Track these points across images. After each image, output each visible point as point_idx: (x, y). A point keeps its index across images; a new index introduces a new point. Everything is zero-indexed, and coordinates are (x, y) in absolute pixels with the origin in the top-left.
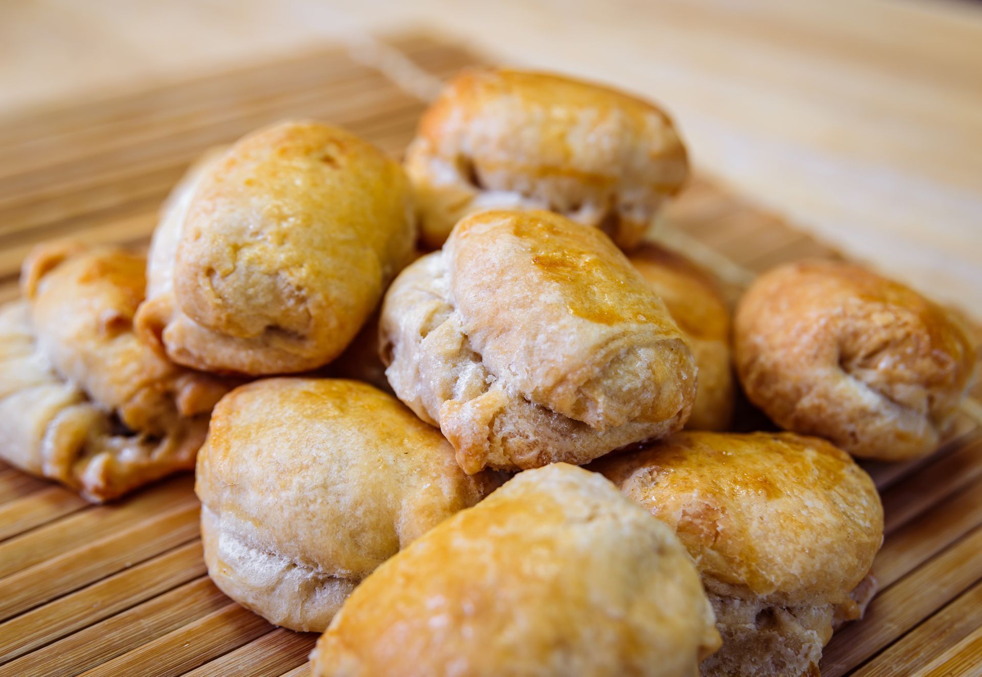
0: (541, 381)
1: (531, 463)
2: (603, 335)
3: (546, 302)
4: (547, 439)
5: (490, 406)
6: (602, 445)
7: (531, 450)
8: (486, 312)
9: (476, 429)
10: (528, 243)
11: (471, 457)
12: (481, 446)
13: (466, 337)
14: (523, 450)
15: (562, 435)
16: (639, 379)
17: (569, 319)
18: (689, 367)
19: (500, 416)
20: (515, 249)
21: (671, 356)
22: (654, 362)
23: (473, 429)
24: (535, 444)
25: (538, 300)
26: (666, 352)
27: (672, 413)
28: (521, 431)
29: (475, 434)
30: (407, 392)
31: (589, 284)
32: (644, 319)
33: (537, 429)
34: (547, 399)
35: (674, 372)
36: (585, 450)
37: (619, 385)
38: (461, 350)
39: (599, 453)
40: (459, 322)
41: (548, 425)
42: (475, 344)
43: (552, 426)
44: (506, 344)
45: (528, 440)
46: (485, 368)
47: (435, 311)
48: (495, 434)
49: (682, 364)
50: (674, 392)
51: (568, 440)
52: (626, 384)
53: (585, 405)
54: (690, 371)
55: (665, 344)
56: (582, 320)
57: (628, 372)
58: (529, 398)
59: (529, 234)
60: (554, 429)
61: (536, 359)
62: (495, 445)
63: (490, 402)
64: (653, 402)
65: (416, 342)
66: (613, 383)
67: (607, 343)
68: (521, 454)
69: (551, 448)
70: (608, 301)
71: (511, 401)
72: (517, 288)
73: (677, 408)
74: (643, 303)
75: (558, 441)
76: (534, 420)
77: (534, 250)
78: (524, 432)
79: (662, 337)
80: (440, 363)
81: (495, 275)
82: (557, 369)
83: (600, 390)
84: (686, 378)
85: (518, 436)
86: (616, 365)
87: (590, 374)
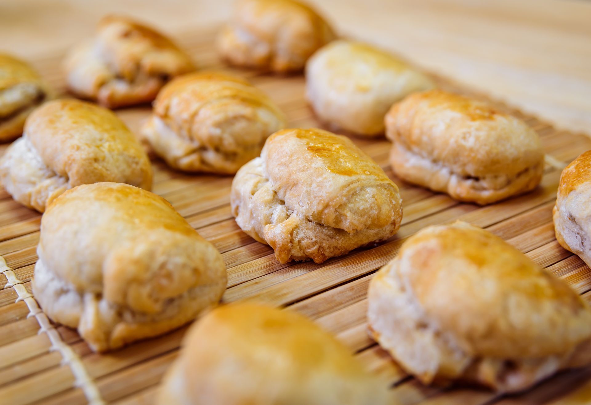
0: (316, 208)
1: (314, 253)
2: (346, 180)
3: (315, 167)
4: (322, 240)
5: (290, 225)
6: (353, 242)
7: (314, 246)
8: (284, 177)
9: (284, 236)
10: (305, 141)
11: (282, 252)
12: (287, 245)
13: (276, 193)
14: (310, 246)
15: (330, 238)
16: (368, 203)
17: (328, 174)
18: (396, 198)
19: (296, 229)
20: (297, 144)
21: (386, 192)
22: (376, 194)
23: (282, 237)
24: (316, 242)
25: (311, 167)
26: (383, 190)
27: (389, 221)
28: (308, 236)
29: (283, 239)
30: (247, 226)
31: (338, 158)
32: (369, 173)
33: (316, 235)
34: (320, 217)
35: (388, 200)
36: (344, 245)
37: (358, 206)
38: (273, 199)
39: (352, 247)
40: (271, 186)
41: (322, 232)
42: (280, 195)
43: (324, 233)
44: (296, 192)
45: (312, 241)
46: (287, 207)
47: (258, 182)
48: (294, 239)
49: (392, 196)
50: (388, 210)
51: (333, 240)
52: (361, 206)
53: (340, 219)
54: (397, 200)
55: (381, 185)
56: (335, 174)
57: (362, 200)
58: (311, 219)
59: (305, 137)
60: (326, 235)
61: (312, 196)
62: (295, 245)
63: (290, 223)
64: (378, 216)
65: (249, 198)
66: (354, 206)
67: (349, 185)
68: (309, 249)
69: (325, 244)
70: (349, 165)
71: (301, 221)
72: (299, 162)
73: (391, 218)
74: (368, 166)
75: (328, 240)
76: (314, 230)
77: (308, 144)
78: (309, 237)
79: (379, 182)
80: (262, 207)
81: (288, 157)
82: (323, 200)
83: (348, 209)
84: (395, 203)
85: (307, 239)
86: (355, 196)
87: (341, 201)
